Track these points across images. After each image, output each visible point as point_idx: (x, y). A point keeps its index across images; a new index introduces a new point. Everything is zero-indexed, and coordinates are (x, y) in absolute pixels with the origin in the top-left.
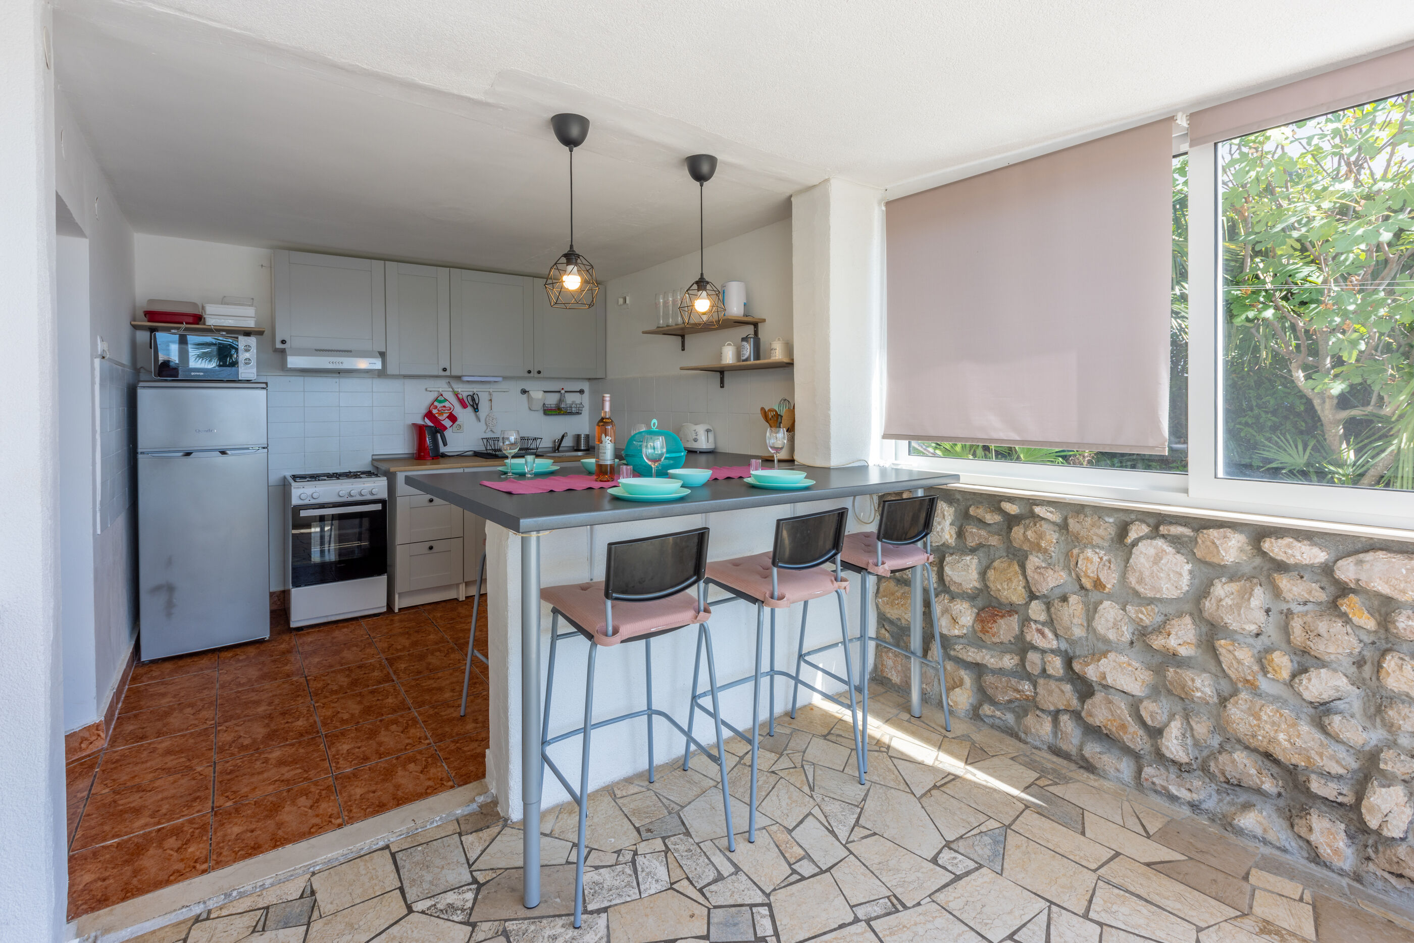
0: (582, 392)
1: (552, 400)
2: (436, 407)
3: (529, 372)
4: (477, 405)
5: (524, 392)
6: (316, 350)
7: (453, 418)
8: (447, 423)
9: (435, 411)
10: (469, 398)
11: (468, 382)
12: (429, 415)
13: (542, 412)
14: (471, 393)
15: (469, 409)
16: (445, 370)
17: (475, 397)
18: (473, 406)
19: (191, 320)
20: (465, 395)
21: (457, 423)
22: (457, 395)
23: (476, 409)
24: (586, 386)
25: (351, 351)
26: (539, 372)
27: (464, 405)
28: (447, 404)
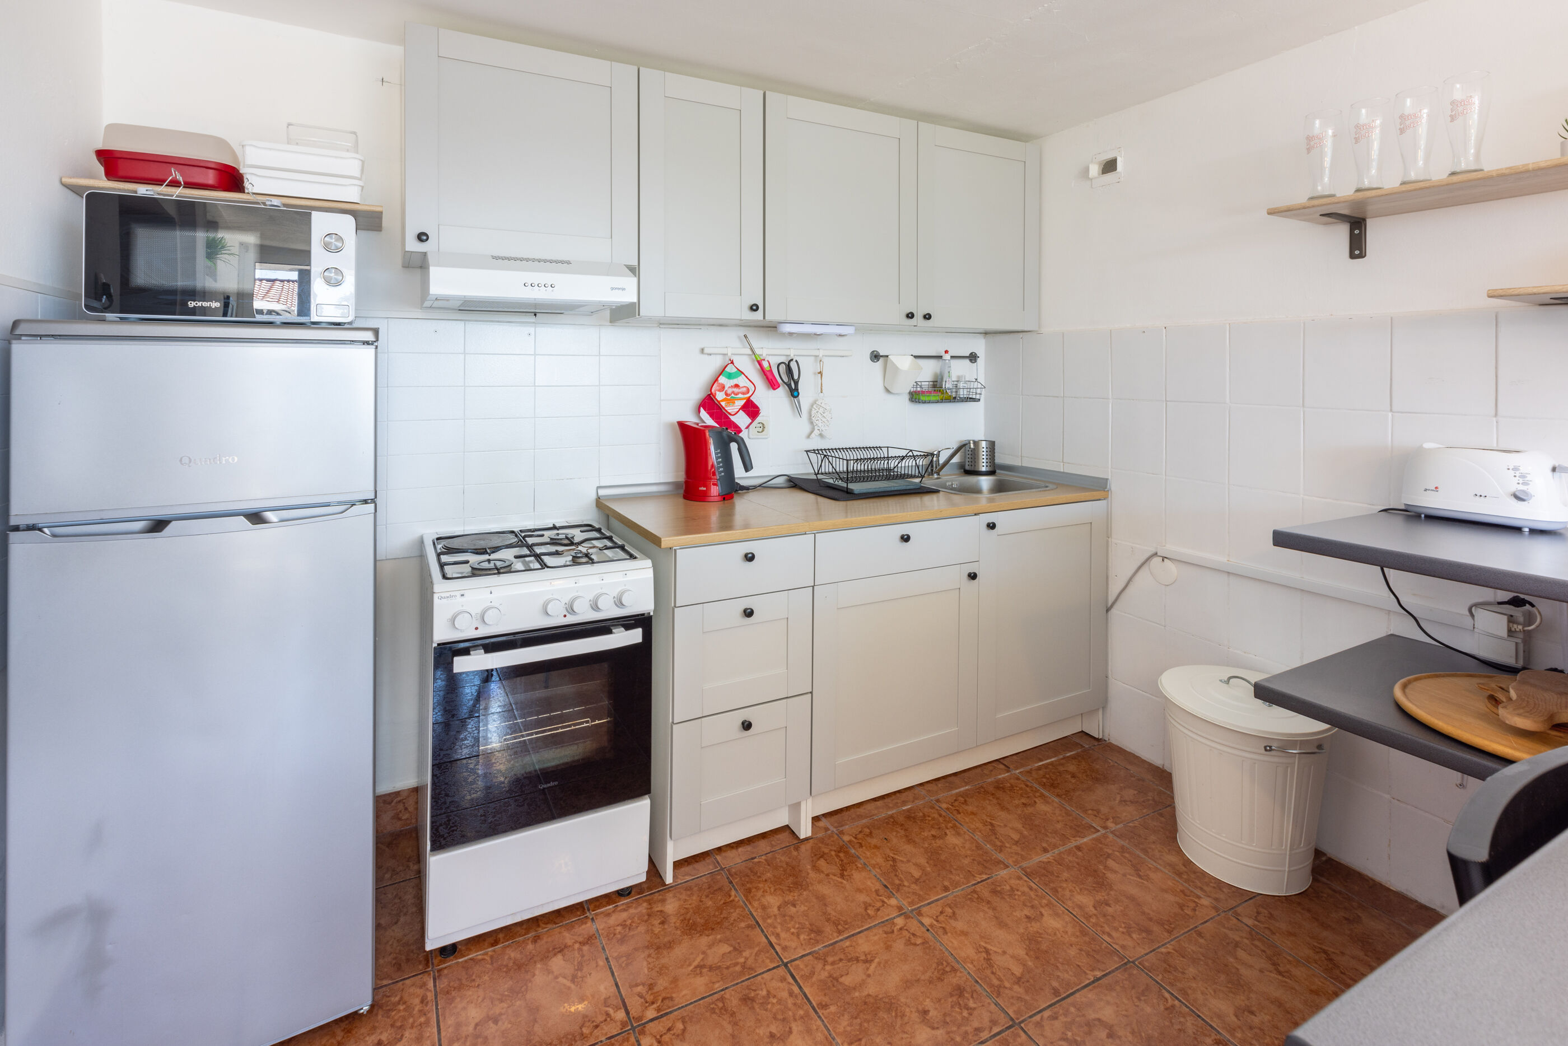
0: (973, 358)
1: (927, 372)
2: (722, 388)
3: (910, 316)
4: (796, 383)
5: (875, 357)
6: (494, 257)
7: (751, 410)
8: (741, 419)
9: (720, 396)
10: (783, 368)
11: (791, 334)
12: (709, 403)
13: (907, 397)
14: (785, 360)
15: (782, 392)
16: (754, 308)
17: (793, 365)
18: (789, 386)
19: (211, 178)
20: (774, 361)
21: (759, 419)
22: (760, 363)
23: (794, 392)
24: (979, 346)
25: (569, 263)
26: (927, 317)
27: (773, 384)
28: (742, 381)
